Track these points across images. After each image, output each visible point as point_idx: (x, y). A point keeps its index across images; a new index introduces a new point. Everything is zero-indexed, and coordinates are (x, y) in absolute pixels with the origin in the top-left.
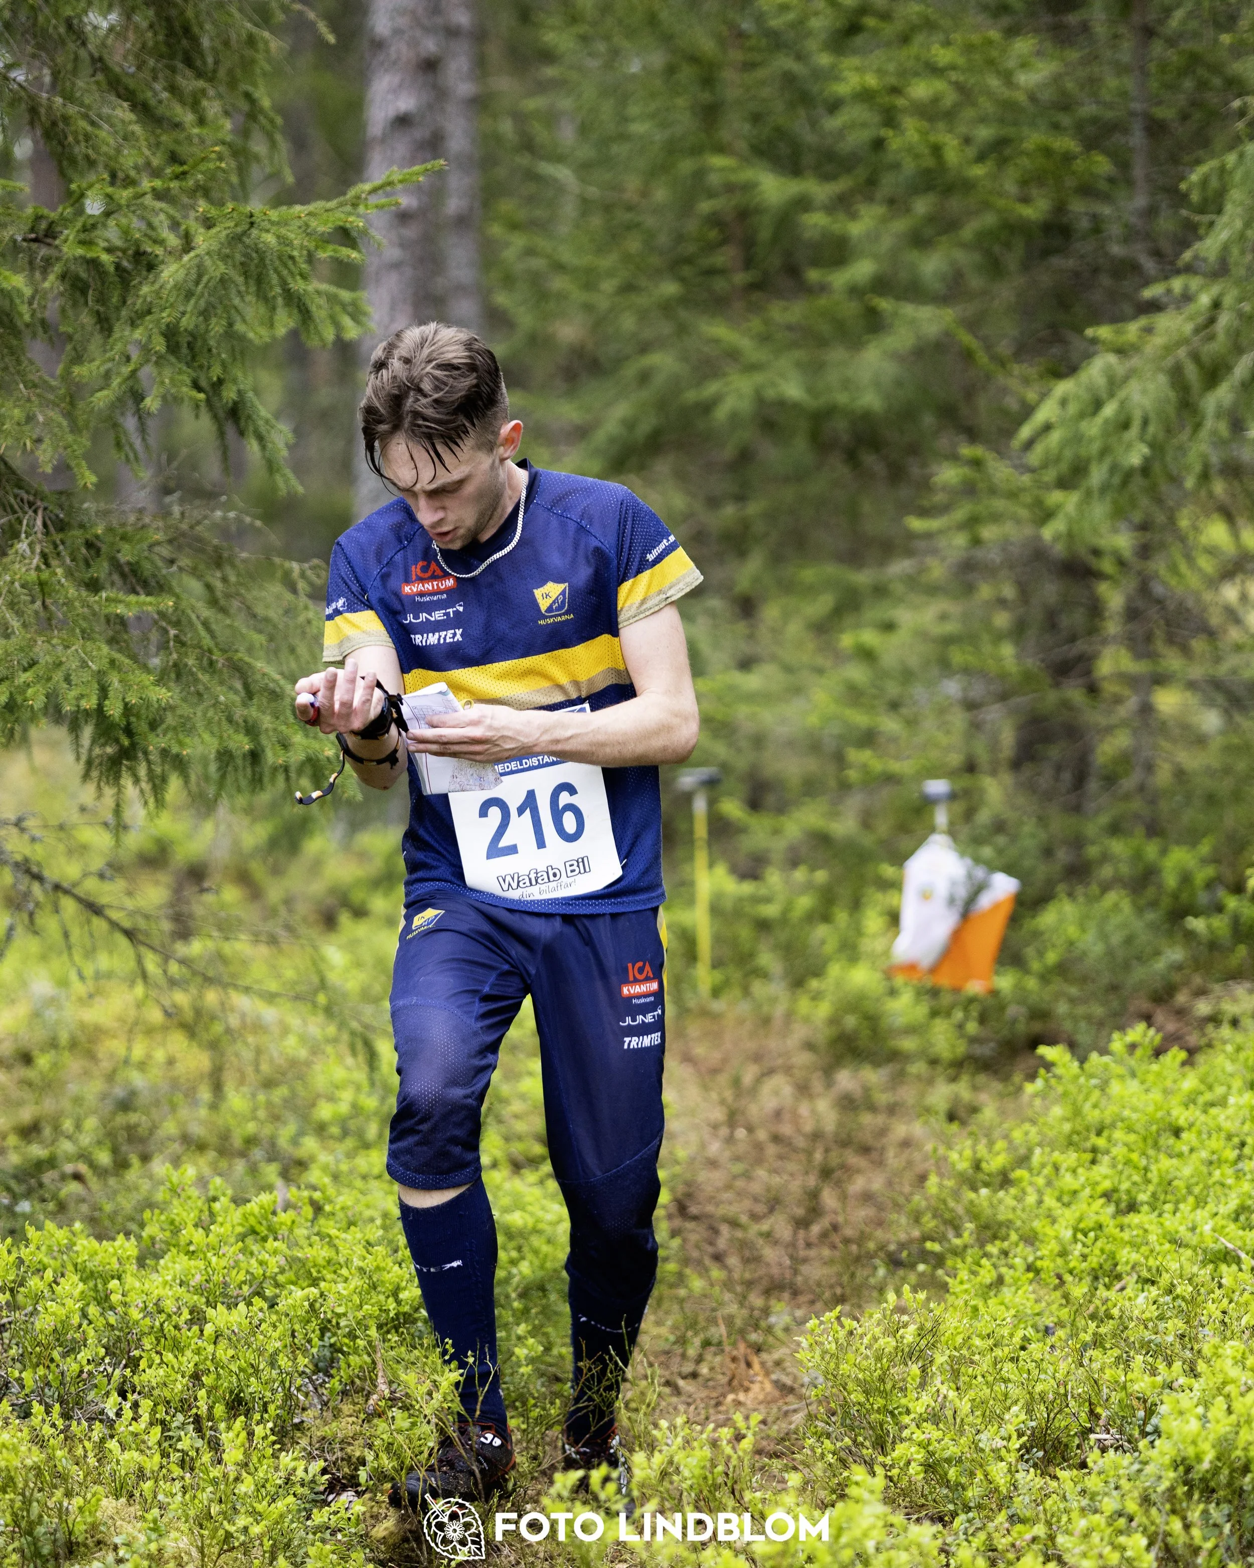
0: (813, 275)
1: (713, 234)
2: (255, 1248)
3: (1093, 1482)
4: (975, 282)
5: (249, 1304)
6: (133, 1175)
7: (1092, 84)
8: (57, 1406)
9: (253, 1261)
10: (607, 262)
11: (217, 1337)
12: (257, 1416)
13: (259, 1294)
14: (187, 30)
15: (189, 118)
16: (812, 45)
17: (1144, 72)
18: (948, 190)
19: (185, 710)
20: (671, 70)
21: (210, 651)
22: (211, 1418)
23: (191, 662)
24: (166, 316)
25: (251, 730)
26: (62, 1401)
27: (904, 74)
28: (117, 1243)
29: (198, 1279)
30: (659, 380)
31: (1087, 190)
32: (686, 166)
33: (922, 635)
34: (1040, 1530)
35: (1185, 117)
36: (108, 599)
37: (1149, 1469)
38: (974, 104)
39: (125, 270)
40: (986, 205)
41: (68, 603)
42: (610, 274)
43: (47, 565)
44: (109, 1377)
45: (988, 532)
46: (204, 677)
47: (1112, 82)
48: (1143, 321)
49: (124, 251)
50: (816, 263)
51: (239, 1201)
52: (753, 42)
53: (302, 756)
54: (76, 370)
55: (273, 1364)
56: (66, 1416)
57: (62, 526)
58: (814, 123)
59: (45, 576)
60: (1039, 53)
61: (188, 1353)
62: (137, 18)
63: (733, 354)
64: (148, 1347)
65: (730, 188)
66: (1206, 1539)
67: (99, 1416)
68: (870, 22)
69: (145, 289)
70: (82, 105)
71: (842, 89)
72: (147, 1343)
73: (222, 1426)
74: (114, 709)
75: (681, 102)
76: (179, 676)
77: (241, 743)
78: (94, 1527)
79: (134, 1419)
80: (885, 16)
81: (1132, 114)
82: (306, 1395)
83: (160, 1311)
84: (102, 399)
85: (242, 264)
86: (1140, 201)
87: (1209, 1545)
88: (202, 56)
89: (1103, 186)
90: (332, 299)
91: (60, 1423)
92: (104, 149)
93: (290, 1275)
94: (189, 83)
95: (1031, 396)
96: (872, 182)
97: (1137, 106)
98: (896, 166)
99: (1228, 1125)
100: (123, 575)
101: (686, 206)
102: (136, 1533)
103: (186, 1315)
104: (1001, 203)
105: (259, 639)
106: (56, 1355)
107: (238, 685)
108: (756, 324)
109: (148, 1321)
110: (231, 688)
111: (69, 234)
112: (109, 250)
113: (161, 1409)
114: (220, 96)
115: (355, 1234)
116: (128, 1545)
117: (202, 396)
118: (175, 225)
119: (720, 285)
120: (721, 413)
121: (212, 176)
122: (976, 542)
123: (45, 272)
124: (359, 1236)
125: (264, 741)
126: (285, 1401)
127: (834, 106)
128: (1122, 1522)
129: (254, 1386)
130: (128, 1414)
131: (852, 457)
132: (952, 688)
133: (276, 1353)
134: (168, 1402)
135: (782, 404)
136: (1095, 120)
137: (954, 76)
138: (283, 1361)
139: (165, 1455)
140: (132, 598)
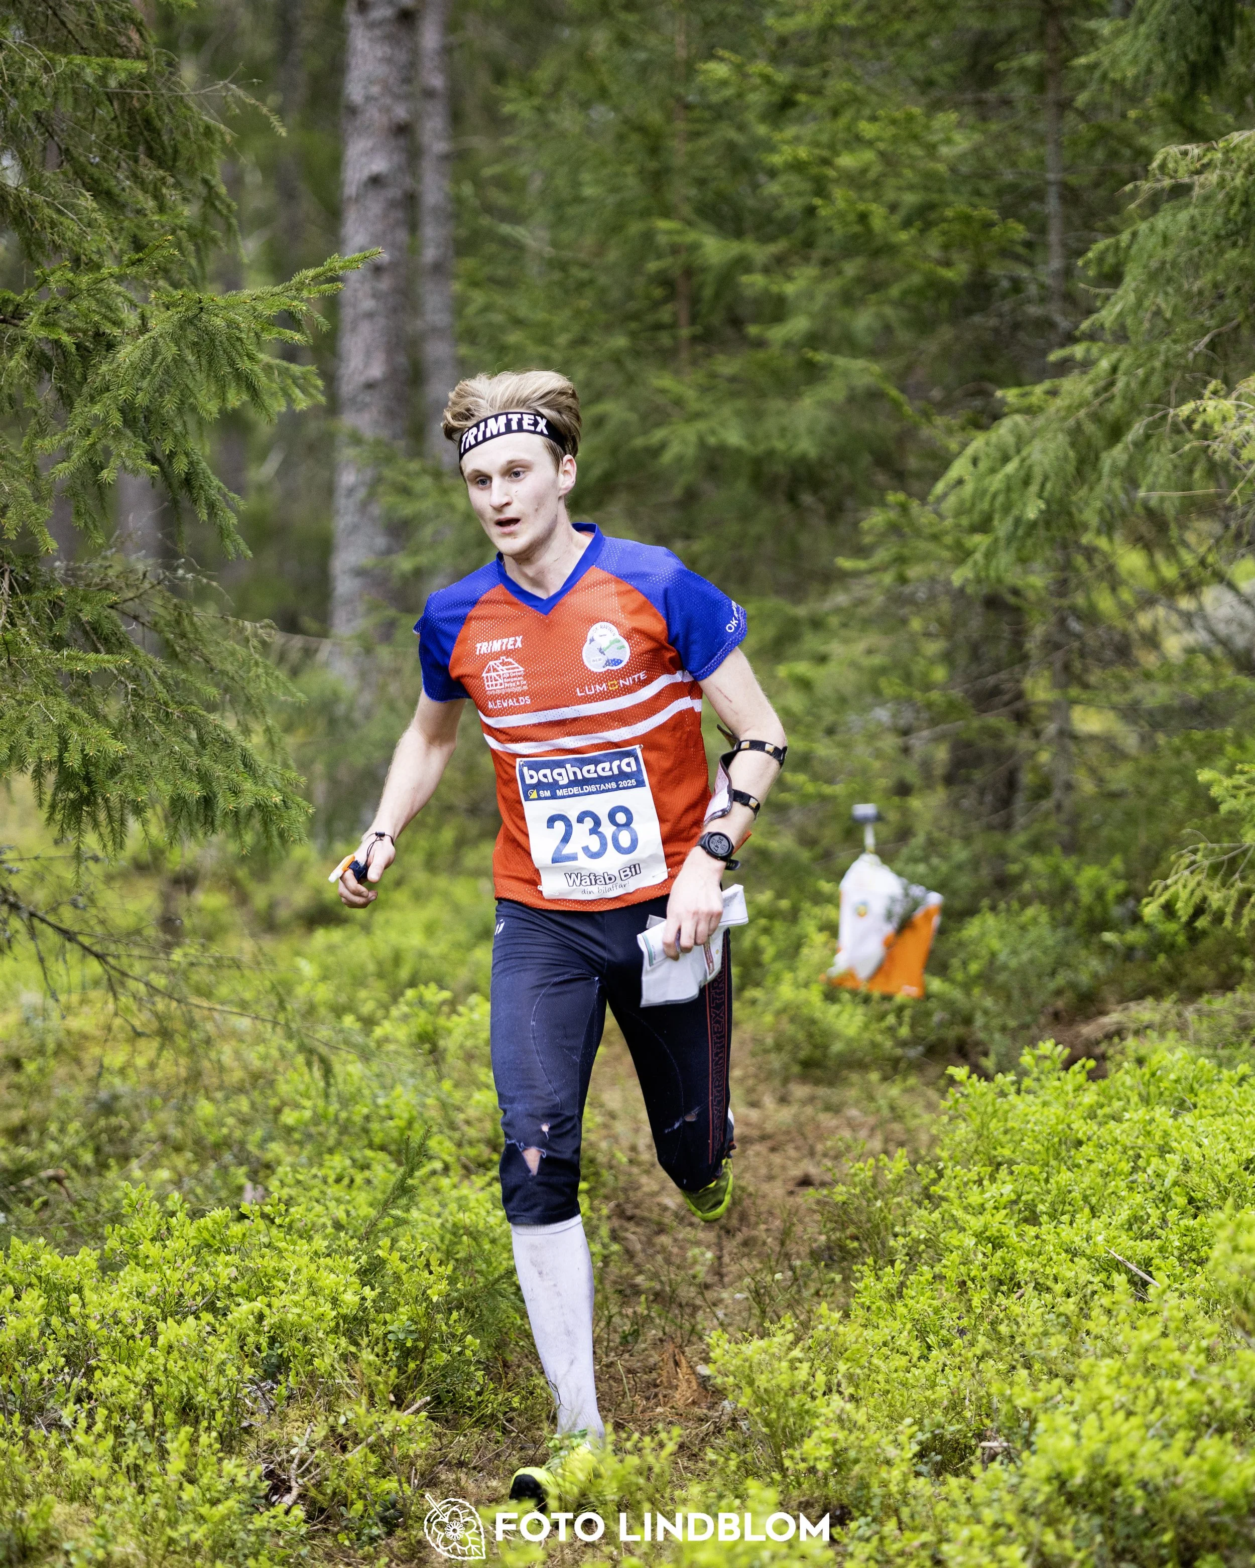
0: (753, 330)
1: (658, 292)
2: (209, 1259)
3: (979, 1491)
4: (904, 336)
5: (198, 1318)
6: (112, 1175)
7: (1009, 154)
8: (17, 1416)
9: (206, 1275)
10: (560, 318)
11: (170, 1348)
12: (205, 1423)
13: (211, 1307)
14: (148, 122)
15: (151, 204)
16: (750, 117)
17: (1059, 145)
18: (876, 253)
19: (142, 759)
20: (621, 138)
21: (166, 704)
22: (163, 1424)
23: (147, 715)
24: (123, 393)
25: (204, 778)
26: (23, 1408)
27: (832, 147)
28: (78, 1258)
29: (155, 1290)
30: (610, 427)
31: (1005, 253)
32: (635, 228)
33: (854, 665)
34: (927, 1537)
35: (1097, 185)
36: (69, 657)
37: (1028, 1482)
38: (898, 175)
39: (86, 349)
40: (910, 268)
41: (33, 660)
42: (564, 329)
43: (13, 624)
44: (68, 1387)
45: (914, 572)
46: (159, 729)
47: (1029, 151)
48: (1047, 385)
49: (85, 332)
50: (757, 319)
51: (196, 1214)
52: (697, 113)
53: (250, 802)
54: (39, 443)
55: (221, 1371)
56: (28, 1421)
57: (28, 588)
58: (755, 186)
59: (9, 637)
60: (960, 125)
61: (143, 1363)
62: (100, 112)
63: (678, 402)
64: (104, 1357)
65: (675, 250)
66: (1078, 1549)
67: (55, 1424)
68: (802, 97)
69: (104, 368)
70: (50, 194)
71: (776, 159)
72: (104, 1354)
73: (169, 1436)
74: (74, 761)
75: (629, 169)
76: (136, 726)
77: (193, 790)
78: (46, 1532)
79: (89, 1428)
80: (817, 92)
81: (1048, 183)
82: (255, 1400)
83: (117, 1323)
84: (63, 470)
85: (195, 344)
86: (1056, 263)
87: (1080, 1556)
88: (163, 147)
89: (1020, 250)
90: (284, 372)
91: (19, 1431)
92: (69, 234)
93: (242, 1283)
94: (151, 172)
95: (953, 446)
96: (808, 243)
97: (1051, 176)
98: (829, 230)
99: (1123, 1138)
100: (86, 633)
101: (635, 267)
102: (84, 1539)
103: (141, 1326)
104: (927, 266)
105: (212, 692)
106: (17, 1366)
107: (194, 735)
108: (699, 376)
109: (105, 1332)
110: (186, 738)
111: (34, 316)
112: (69, 331)
113: (116, 1416)
114: (178, 185)
115: (303, 1246)
116: (77, 1551)
117: (156, 468)
118: (133, 305)
119: (665, 339)
120: (667, 457)
121: (171, 259)
122: (903, 580)
123: (11, 351)
124: (306, 1247)
125: (216, 789)
126: (233, 1405)
127: (772, 173)
128: (1002, 1531)
129: (201, 1396)
130: (83, 1423)
131: (792, 498)
132: (883, 714)
133: (223, 1363)
134: (123, 1409)
135: (722, 449)
136: (1013, 187)
137: (881, 146)
138: (231, 1371)
139: (117, 1459)
140: (92, 656)
